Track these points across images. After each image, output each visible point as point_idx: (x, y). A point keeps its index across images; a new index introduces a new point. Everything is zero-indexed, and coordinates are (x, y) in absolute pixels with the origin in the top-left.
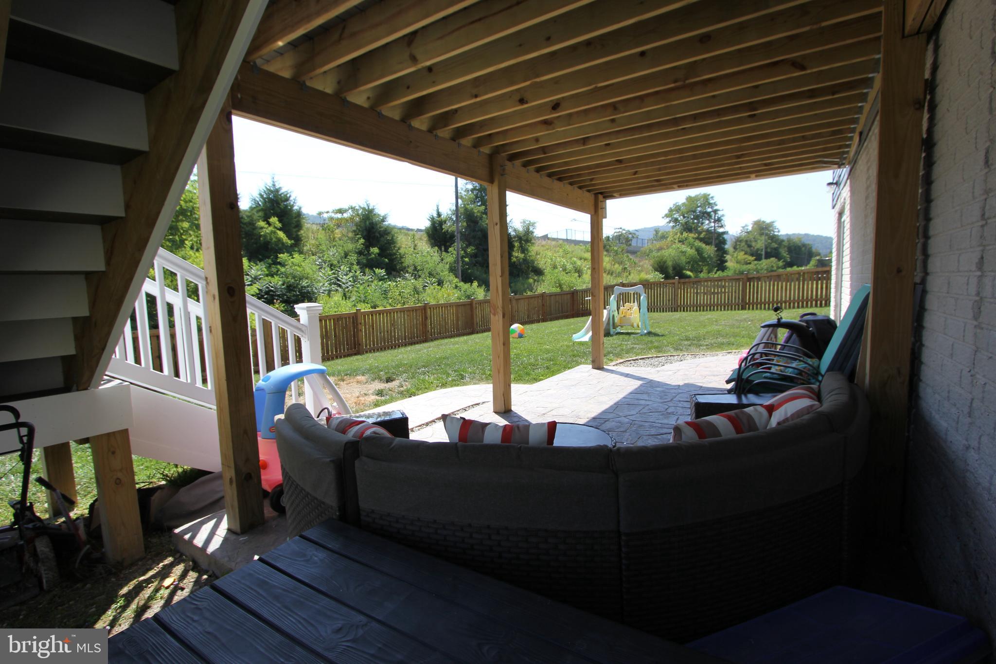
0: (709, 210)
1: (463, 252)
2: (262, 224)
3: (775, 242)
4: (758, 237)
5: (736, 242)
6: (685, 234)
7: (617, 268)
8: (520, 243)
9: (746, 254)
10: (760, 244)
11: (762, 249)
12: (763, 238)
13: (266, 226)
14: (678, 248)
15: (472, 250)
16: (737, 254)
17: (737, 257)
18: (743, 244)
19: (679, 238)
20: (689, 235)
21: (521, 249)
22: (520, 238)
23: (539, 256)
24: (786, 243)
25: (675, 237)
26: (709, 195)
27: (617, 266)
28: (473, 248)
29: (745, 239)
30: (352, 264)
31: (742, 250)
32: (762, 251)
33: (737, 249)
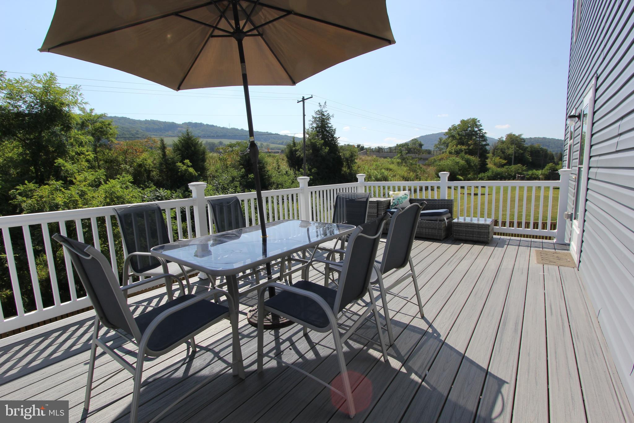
0: (476, 129)
1: (309, 172)
2: (179, 164)
3: (522, 149)
4: (510, 145)
5: (494, 150)
6: (459, 147)
7: (412, 176)
8: (347, 162)
9: (500, 158)
10: (511, 151)
11: (512, 154)
12: (513, 146)
13: (182, 165)
14: (454, 160)
15: (315, 170)
16: (495, 159)
17: (494, 161)
18: (499, 151)
19: (455, 149)
20: (462, 147)
21: (348, 167)
22: (347, 159)
23: (359, 169)
24: (529, 149)
25: (452, 148)
26: (477, 119)
27: (411, 173)
28: (316, 169)
29: (501, 148)
30: (236, 187)
31: (499, 156)
32: (512, 156)
33: (495, 154)
